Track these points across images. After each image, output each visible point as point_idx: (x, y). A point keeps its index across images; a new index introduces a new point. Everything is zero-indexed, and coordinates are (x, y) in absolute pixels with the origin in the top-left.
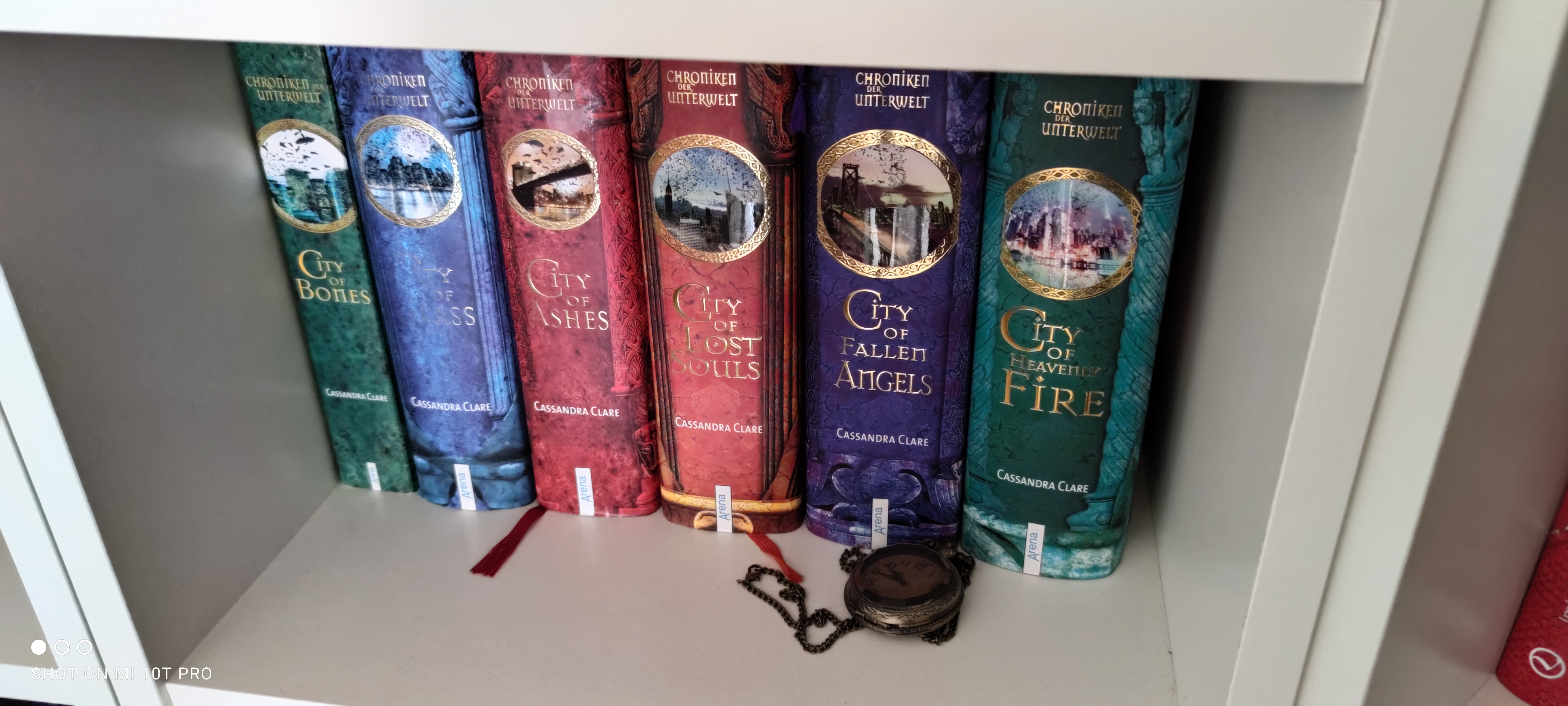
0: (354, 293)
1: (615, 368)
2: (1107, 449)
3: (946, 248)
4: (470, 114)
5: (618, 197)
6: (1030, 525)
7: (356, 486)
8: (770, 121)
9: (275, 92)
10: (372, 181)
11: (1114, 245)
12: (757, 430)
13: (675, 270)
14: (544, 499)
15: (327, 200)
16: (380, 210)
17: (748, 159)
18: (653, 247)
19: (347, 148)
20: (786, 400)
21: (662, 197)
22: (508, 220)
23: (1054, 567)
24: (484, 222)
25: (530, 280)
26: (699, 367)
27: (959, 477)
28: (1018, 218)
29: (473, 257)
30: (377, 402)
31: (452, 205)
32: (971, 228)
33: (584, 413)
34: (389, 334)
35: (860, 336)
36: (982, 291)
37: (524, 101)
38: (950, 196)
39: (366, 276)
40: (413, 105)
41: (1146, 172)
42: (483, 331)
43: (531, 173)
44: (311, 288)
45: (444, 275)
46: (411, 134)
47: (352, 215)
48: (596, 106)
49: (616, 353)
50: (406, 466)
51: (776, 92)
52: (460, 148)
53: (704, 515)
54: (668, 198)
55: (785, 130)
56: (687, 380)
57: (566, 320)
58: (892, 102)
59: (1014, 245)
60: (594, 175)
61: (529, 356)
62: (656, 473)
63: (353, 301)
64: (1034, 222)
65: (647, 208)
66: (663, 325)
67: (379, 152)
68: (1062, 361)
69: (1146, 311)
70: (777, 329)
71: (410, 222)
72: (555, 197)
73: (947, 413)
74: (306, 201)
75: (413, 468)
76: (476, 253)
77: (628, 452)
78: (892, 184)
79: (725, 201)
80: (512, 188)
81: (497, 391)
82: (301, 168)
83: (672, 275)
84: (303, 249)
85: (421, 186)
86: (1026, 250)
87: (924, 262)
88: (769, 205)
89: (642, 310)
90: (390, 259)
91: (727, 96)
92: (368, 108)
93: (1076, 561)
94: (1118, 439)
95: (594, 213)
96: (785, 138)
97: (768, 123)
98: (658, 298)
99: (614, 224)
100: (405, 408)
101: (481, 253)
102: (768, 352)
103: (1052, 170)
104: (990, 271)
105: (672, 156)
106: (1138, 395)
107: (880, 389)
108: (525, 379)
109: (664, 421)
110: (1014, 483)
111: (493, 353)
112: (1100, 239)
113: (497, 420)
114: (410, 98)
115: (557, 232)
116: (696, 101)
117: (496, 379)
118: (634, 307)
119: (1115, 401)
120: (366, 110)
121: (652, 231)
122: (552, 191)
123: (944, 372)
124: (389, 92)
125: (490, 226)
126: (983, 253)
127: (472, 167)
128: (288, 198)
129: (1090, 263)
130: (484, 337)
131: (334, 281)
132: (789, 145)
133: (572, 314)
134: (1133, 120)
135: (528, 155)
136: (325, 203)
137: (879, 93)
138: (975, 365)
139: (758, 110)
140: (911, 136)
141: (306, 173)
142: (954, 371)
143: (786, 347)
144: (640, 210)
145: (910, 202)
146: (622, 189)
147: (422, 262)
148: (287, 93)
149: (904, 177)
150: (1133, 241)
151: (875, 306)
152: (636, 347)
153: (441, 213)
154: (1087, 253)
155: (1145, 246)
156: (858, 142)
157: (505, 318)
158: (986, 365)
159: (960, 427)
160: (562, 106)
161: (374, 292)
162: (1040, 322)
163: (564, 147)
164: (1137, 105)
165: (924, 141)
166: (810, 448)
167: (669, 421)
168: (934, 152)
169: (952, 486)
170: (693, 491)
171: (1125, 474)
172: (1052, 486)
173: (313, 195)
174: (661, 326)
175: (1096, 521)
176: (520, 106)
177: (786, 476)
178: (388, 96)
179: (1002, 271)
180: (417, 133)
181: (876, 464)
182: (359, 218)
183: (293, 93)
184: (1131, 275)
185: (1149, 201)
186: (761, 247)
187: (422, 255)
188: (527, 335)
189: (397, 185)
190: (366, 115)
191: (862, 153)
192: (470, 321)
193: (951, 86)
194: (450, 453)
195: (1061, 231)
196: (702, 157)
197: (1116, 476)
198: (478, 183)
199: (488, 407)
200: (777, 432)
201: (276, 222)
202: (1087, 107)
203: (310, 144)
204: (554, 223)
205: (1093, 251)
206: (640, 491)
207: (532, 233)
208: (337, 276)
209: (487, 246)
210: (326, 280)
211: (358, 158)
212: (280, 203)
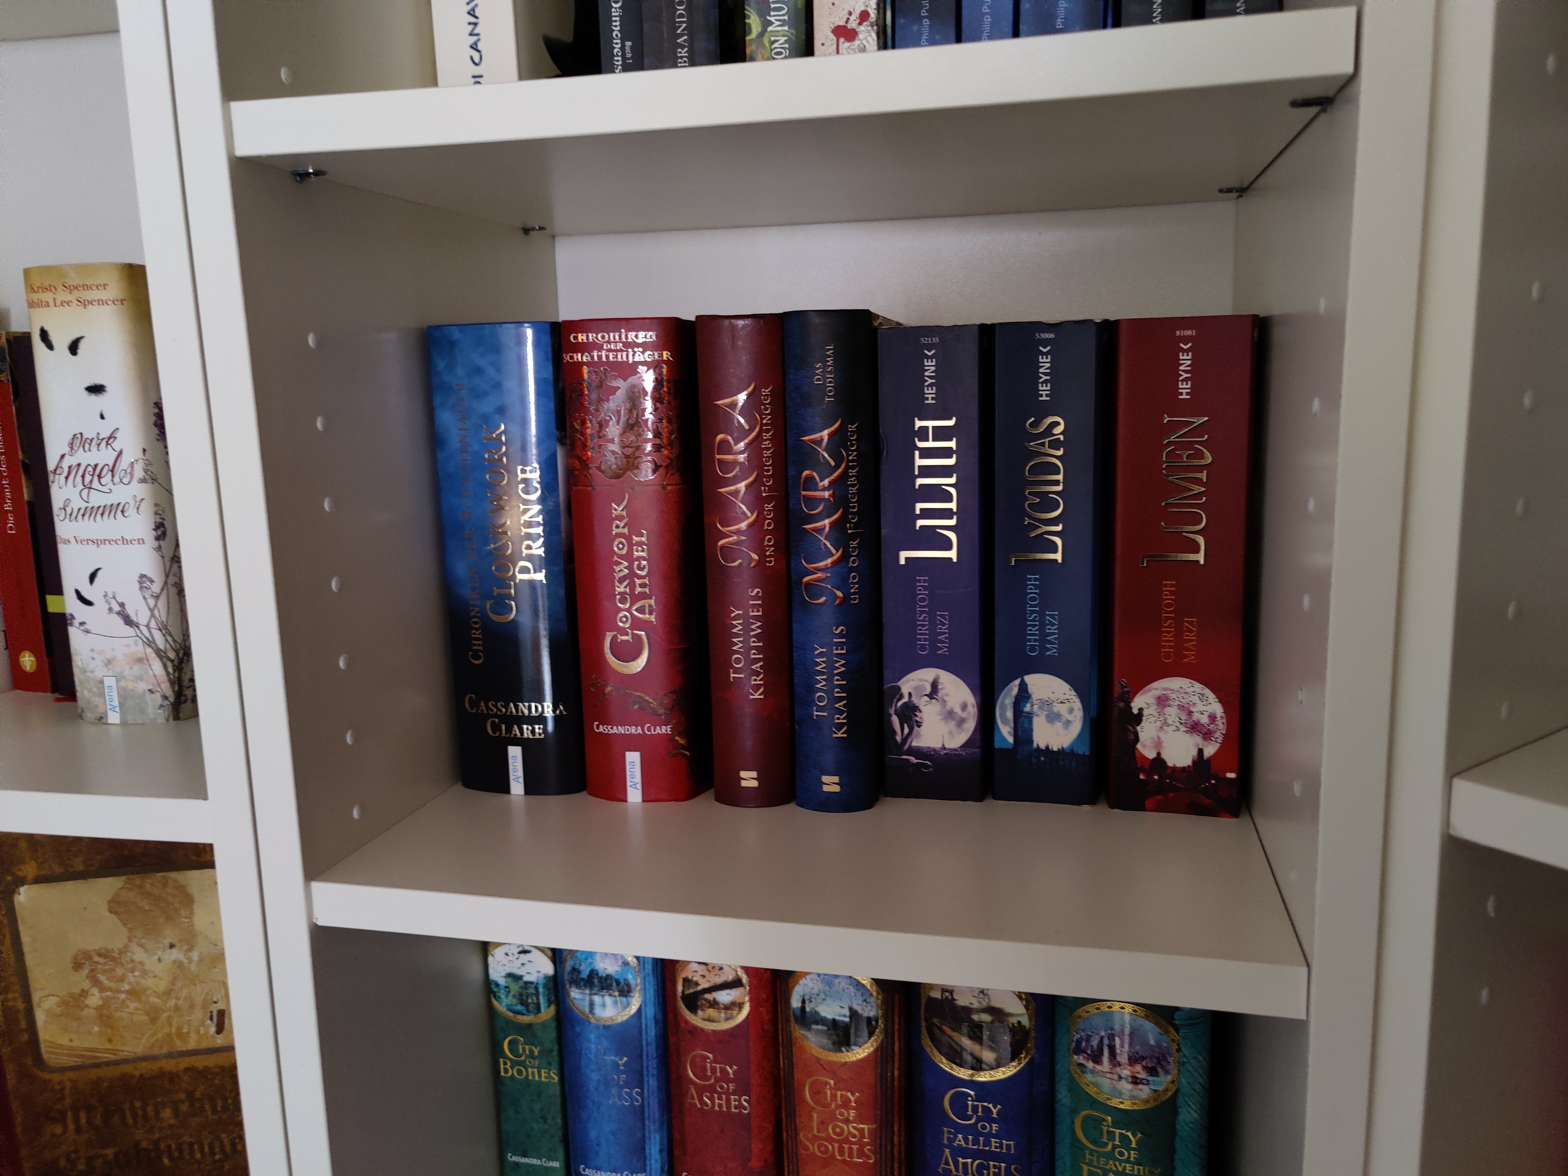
0: (545, 1072)
1: (753, 1147)
3: (1025, 1058)
5: (763, 1003)
10: (574, 986)
11: (1160, 1066)
13: (806, 1067)
15: (534, 998)
16: (576, 1009)
17: (867, 982)
18: (789, 1045)
19: (556, 960)
21: (798, 1007)
22: (676, 1019)
24: (655, 1018)
25: (688, 1067)
26: (823, 1149)
28: (1081, 1038)
29: (645, 1048)
30: (550, 1167)
31: (633, 1007)
32: (1044, 1040)
34: (569, 1110)
35: (958, 1128)
36: (1057, 1094)
38: (1026, 1017)
39: (557, 1059)
42: (647, 1110)
43: (697, 984)
44: (510, 1067)
45: (620, 1062)
47: (552, 1010)
49: (754, 1133)
52: (644, 963)
54: (803, 1008)
56: (812, 1160)
57: (716, 1103)
59: (1079, 1059)
60: (745, 988)
61: (683, 1133)
63: (543, 1079)
64: (1094, 1043)
65: (786, 1014)
66: (795, 1110)
67: (581, 966)
69: (1193, 1120)
70: (889, 1117)
71: (598, 1020)
72: (714, 1004)
74: (518, 997)
76: (647, 1045)
78: (980, 1005)
79: (847, 1012)
80: (681, 995)
81: (653, 1161)
82: (518, 972)
83: (803, 1070)
84: (510, 1036)
85: (611, 992)
86: (1090, 1064)
87: (1009, 1068)
88: (881, 1018)
89: (777, 1095)
90: (579, 1047)
95: (743, 1017)
98: (791, 1086)
99: (759, 1026)
101: (652, 1046)
102: (881, 1138)
104: (1062, 1078)
105: (808, 977)
108: (676, 1153)
111: (653, 1127)
112: (1149, 1060)
115: (713, 1031)
117: (653, 1151)
118: (771, 1093)
121: (789, 1032)
122: (713, 999)
123: (1031, 1164)
125: (660, 1021)
126: (1058, 1064)
127: (651, 976)
128: (504, 995)
129: (1142, 1079)
130: (647, 1114)
133: (720, 1098)
135: (696, 971)
136: (532, 1001)
138: (1056, 1157)
141: (522, 976)
142: (1039, 1162)
143: (896, 1134)
144: (779, 1012)
145: (995, 1020)
146: (766, 1002)
147: (604, 1051)
149: (990, 1001)
150: (1175, 1063)
151: (970, 1103)
152: (771, 1127)
153: (623, 1013)
154: (1140, 1071)
155: (1185, 1067)
157: (665, 1098)
158: (1065, 1159)
161: (561, 1072)
162: (1106, 1126)
163: (724, 966)
173: (524, 993)
174: (792, 1113)
179: (1072, 1080)
182: (558, 1012)
184: (1177, 1090)
186: (876, 1050)
187: (605, 1046)
188: (682, 1112)
189: (592, 990)
192: (637, 1100)
195: (1117, 1051)
196: (831, 980)
198: (655, 992)
201: (492, 1013)
203: (529, 956)
204: (712, 1023)
205: (1144, 1069)
207: (695, 1031)
208: (534, 1058)
209: (656, 1039)
210: (524, 1061)
211: (564, 968)
212: (497, 998)
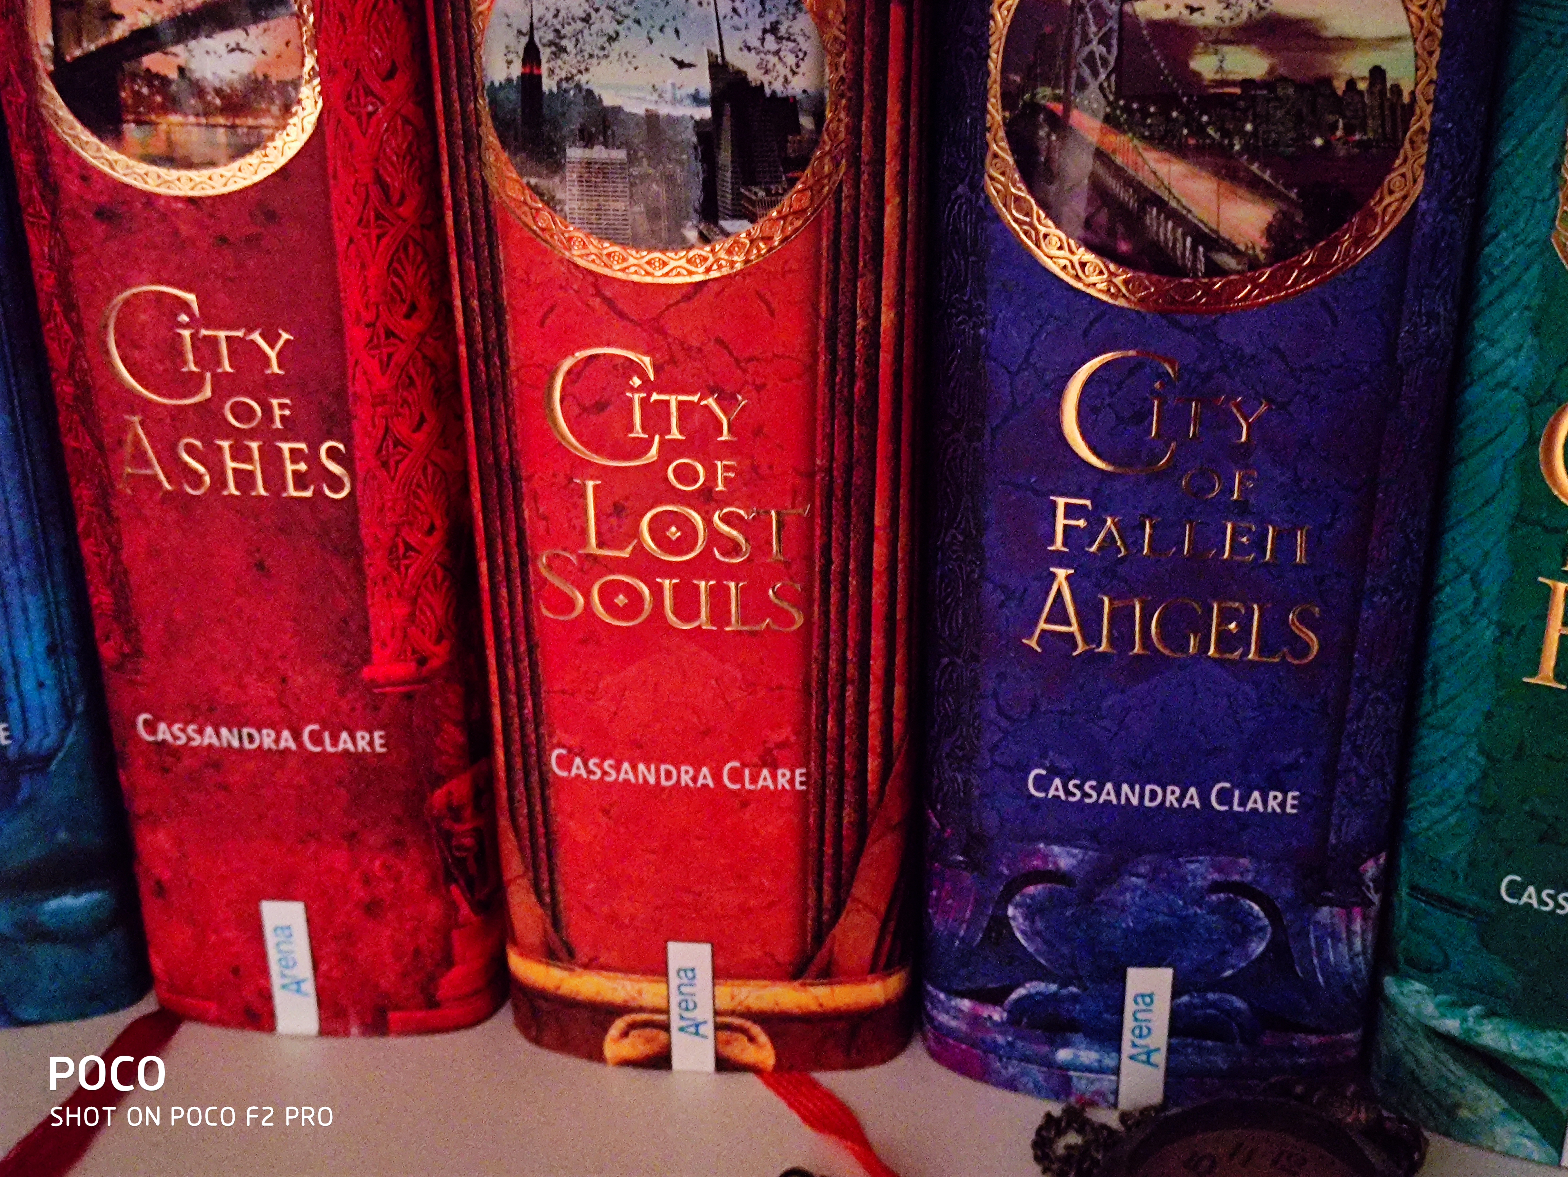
1: (374, 611)
12: (791, 781)
13: (551, 309)
14: (169, 991)
18: (483, 239)
20: (875, 689)
21: (509, 79)
25: (115, 352)
26: (621, 601)
27: (1376, 898)
33: (283, 744)
35: (1107, 494)
49: (375, 565)
53: (634, 1025)
54: (530, 82)
56: (585, 644)
57: (224, 469)
65: (464, 118)
66: (515, 477)
70: (856, 479)
72: (182, 93)
77: (414, 854)
80: (50, 67)
81: (29, 687)
89: (450, 431)
95: (303, 140)
98: (498, 396)
99: (367, 176)
102: (824, 550)
107: (1162, 652)
108: (106, 651)
109: (518, 761)
110: (1550, 911)
113: (31, 773)
115: (190, 200)
118: (426, 427)
121: (479, 193)
122: (174, 74)
123: (1357, 595)
138: (1446, 569)
142: (1383, 591)
143: (881, 535)
144: (441, 124)
152: (433, 547)
158: (1484, 570)
159: (1389, 755)
166: (944, 829)
167: (533, 758)
169: (1357, 924)
170: (602, 960)
177: (874, 908)
181: (1141, 869)
200: (847, 785)
204: (182, 173)
206: (448, 961)
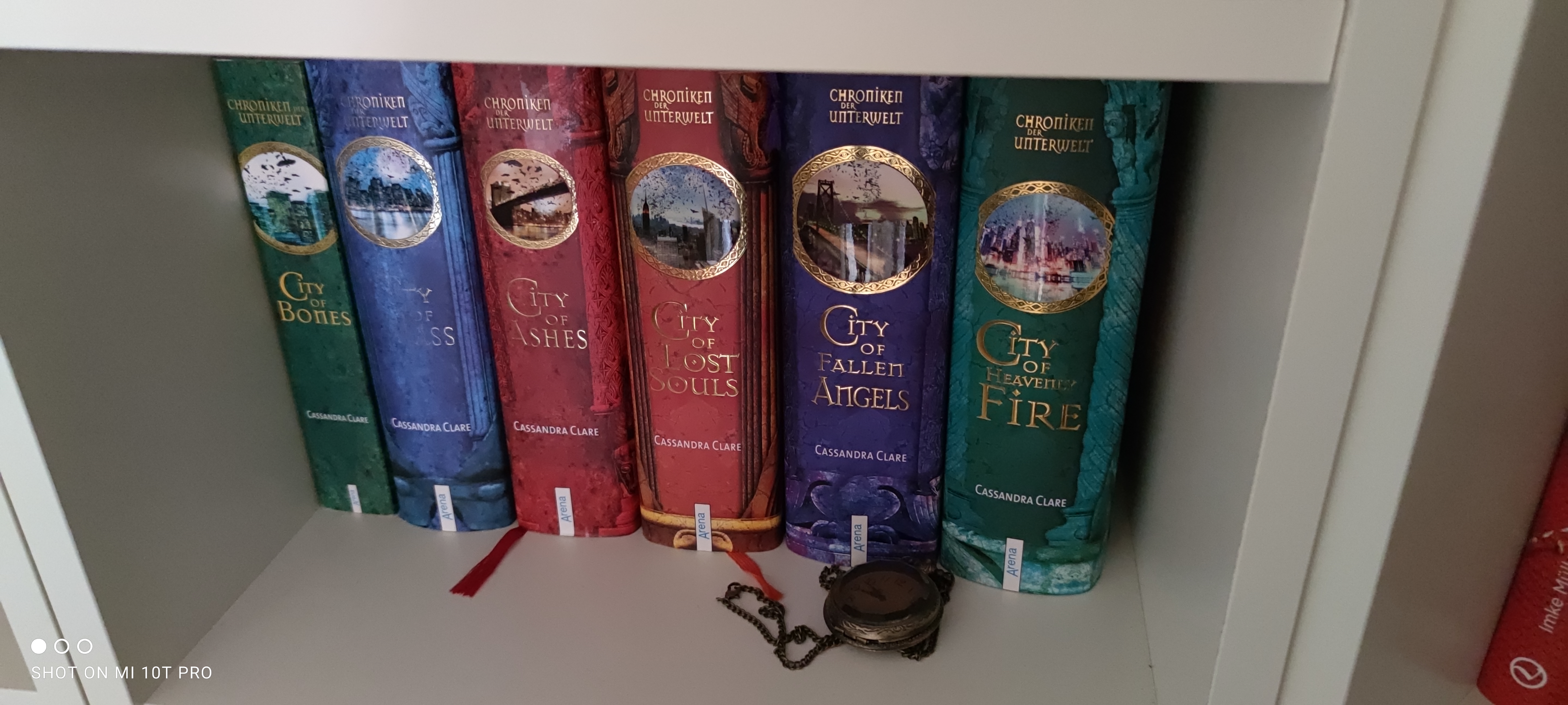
0: (335, 315)
1: (594, 387)
2: (1084, 463)
3: (921, 263)
4: (449, 135)
5: (596, 215)
6: (1008, 539)
7: (337, 509)
8: (745, 138)
9: (257, 114)
10: (353, 202)
11: (1087, 258)
12: (736, 448)
13: (653, 288)
14: (523, 520)
15: (308, 223)
16: (360, 230)
17: (724, 177)
18: (631, 265)
19: (328, 171)
20: (764, 417)
21: (639, 215)
22: (487, 240)
23: (1034, 583)
24: (463, 242)
25: (510, 300)
26: (677, 385)
27: (937, 493)
28: (992, 232)
29: (452, 277)
30: (358, 423)
31: (432, 225)
32: (945, 243)
33: (563, 433)
34: (370, 355)
35: (837, 352)
36: (957, 305)
37: (503, 121)
38: (925, 211)
39: (346, 298)
40: (393, 126)
41: (1118, 185)
42: (462, 352)
43: (510, 192)
44: (292, 310)
45: (423, 295)
46: (391, 155)
47: (332, 237)
48: (574, 125)
49: (595, 371)
50: (387, 487)
51: (751, 109)
52: (440, 167)
53: (683, 534)
54: (646, 216)
55: (760, 146)
56: (665, 399)
57: (546, 339)
58: (866, 118)
59: (990, 259)
60: (572, 194)
61: (509, 376)
62: (635, 492)
63: (334, 323)
64: (1008, 237)
65: (625, 226)
66: (642, 343)
67: (359, 173)
68: (1037, 374)
69: (1121, 323)
70: (755, 346)
71: (390, 243)
72: (533, 216)
73: (925, 428)
74: (287, 222)
75: (393, 489)
76: (455, 273)
77: (608, 472)
78: (866, 199)
79: (702, 219)
80: (491, 207)
81: (477, 411)
82: (282, 190)
83: (650, 293)
84: (285, 271)
85: (401, 206)
86: (1001, 264)
87: (900, 277)
88: (745, 222)
89: (620, 328)
90: (371, 280)
91: (703, 114)
92: (348, 129)
93: (1055, 576)
94: (1095, 452)
95: (573, 231)
96: (761, 155)
97: (744, 140)
98: (636, 316)
99: (593, 243)
100: (385, 429)
101: (460, 273)
102: (745, 369)
103: (1024, 184)
104: (966, 285)
105: (649, 175)
106: (1114, 408)
107: (858, 405)
108: (504, 399)
109: (643, 439)
110: (992, 498)
111: (472, 373)
112: (1074, 252)
113: (477, 441)
114: (390, 119)
115: (535, 251)
116: (672, 119)
117: (476, 399)
118: (612, 326)
119: (1091, 415)
120: (346, 132)
121: (630, 249)
122: (530, 211)
123: (921, 388)
124: (368, 113)
125: (469, 246)
126: (957, 268)
127: (451, 187)
128: (269, 220)
129: (1064, 276)
130: (463, 357)
131: (315, 303)
132: (764, 162)
133: (550, 333)
134: (1104, 133)
135: (507, 175)
136: (306, 225)
137: (853, 110)
138: (952, 380)
139: (734, 127)
140: (886, 151)
141: (287, 195)
142: (931, 386)
143: (764, 364)
144: (618, 228)
145: (885, 217)
146: (599, 208)
147: (402, 282)
148: (268, 115)
149: (879, 193)
150: (1106, 254)
151: (851, 322)
152: (615, 366)
153: (420, 234)
154: (1062, 266)
155: (1119, 259)
156: (832, 158)
157: (484, 338)
158: (963, 380)
159: (937, 443)
160: (540, 126)
161: (355, 314)
162: (1014, 336)
163: (542, 166)
164: (1108, 119)
165: (898, 156)
166: (789, 466)
167: (648, 439)
168: (907, 167)
169: (931, 503)
170: (673, 510)
171: (1103, 488)
172: (1030, 500)
173: (294, 218)
174: (639, 344)
175: (1075, 535)
176: (499, 126)
177: (766, 494)
178: (368, 118)
179: (977, 286)
180: (397, 153)
181: (855, 481)
182: (340, 239)
183: (274, 116)
184: (1106, 287)
185: (1121, 213)
186: (738, 265)
187: (402, 275)
188: (507, 354)
189: (377, 206)
190: (347, 137)
191: (837, 169)
192: (450, 341)
193: (924, 102)
194: (431, 474)
195: (1034, 244)
196: (678, 176)
197: (1094, 490)
198: (458, 203)
199: (468, 427)
200: (756, 450)
201: (259, 243)
202: (1058, 121)
203: (291, 166)
204: (533, 242)
205: (1067, 264)
206: (620, 511)
207: (511, 252)
208: (319, 297)
209: (467, 266)
210: (308, 301)
211: (338, 179)
212: (262, 225)
